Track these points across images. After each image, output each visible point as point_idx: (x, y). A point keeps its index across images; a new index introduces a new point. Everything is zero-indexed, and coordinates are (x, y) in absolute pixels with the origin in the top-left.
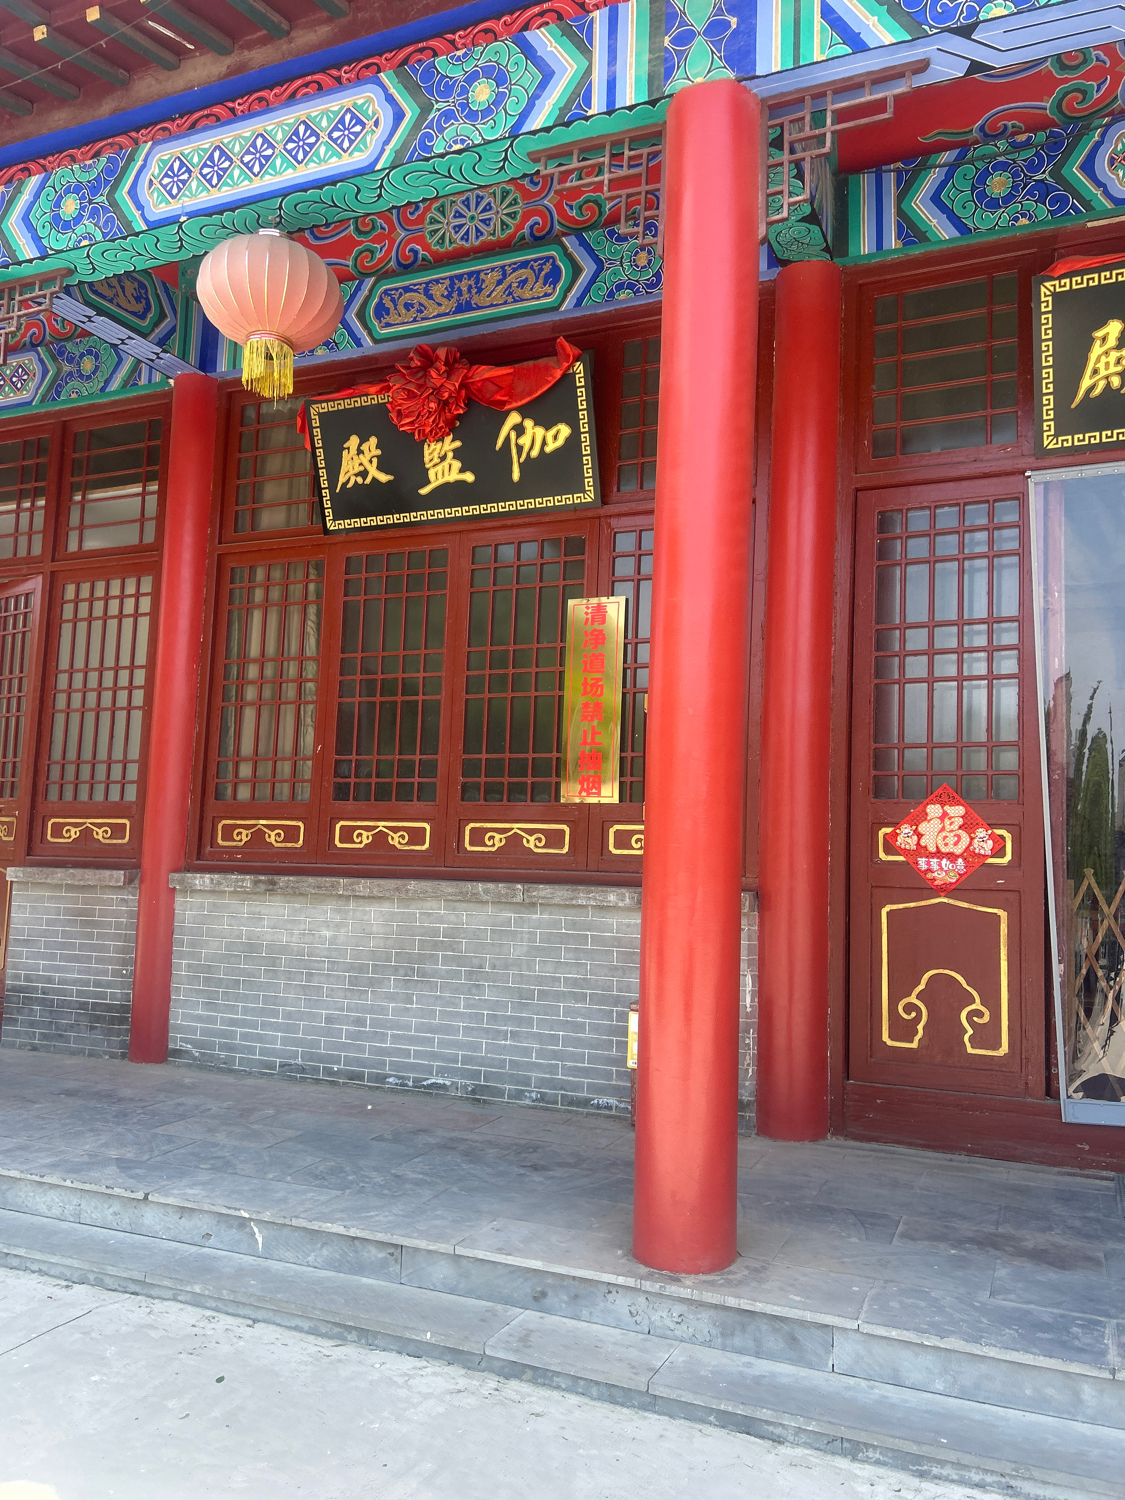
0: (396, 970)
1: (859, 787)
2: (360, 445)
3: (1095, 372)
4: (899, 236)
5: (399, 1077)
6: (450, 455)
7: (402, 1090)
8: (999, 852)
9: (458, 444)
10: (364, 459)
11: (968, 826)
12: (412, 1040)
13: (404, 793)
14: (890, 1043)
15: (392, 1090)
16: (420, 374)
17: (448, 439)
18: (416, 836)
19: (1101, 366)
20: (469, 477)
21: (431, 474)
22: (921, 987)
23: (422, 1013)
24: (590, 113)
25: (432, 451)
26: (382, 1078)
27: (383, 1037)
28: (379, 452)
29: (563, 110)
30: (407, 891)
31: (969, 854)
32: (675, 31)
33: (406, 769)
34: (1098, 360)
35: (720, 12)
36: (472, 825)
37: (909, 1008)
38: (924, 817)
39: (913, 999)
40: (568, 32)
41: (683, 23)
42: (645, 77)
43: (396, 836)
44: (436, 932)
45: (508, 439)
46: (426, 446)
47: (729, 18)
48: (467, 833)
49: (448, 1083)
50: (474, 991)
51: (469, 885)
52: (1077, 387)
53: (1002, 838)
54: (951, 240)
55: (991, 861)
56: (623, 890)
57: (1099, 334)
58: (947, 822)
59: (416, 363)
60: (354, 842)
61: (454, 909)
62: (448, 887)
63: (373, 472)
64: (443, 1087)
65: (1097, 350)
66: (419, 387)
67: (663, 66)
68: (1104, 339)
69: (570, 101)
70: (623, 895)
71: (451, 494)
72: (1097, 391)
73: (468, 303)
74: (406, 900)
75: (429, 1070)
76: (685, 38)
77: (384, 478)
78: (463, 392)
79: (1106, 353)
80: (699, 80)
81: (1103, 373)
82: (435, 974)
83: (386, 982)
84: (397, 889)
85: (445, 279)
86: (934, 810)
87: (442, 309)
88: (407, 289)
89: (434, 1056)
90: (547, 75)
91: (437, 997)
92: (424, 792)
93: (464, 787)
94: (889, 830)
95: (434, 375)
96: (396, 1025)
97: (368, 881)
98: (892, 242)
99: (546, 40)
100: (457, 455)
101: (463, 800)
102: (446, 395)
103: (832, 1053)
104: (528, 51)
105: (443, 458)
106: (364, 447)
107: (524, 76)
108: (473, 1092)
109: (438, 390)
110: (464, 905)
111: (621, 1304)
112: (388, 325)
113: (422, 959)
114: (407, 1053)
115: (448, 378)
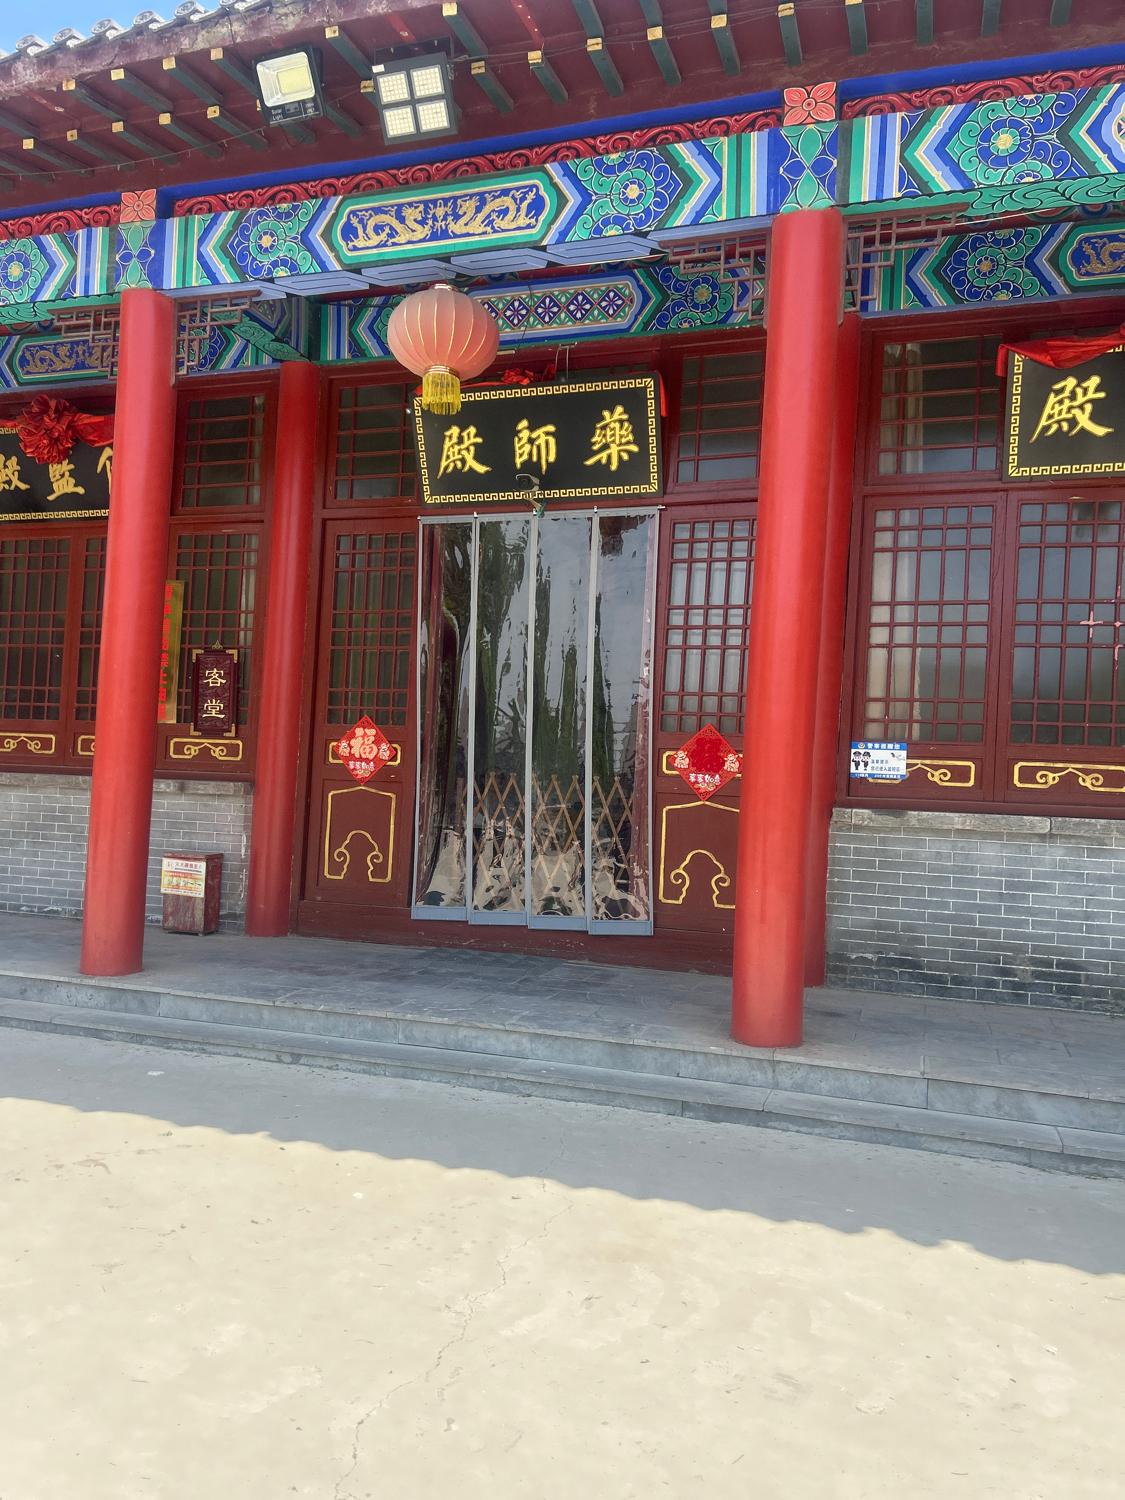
0: (27, 835)
1: (321, 715)
2: (5, 462)
3: (448, 457)
4: (349, 351)
5: (29, 906)
6: (67, 474)
7: (30, 915)
8: (394, 758)
9: (72, 466)
10: (9, 472)
11: (377, 742)
12: (38, 882)
13: (38, 713)
14: (328, 876)
15: (25, 915)
16: (39, 418)
17: (65, 462)
18: (46, 744)
19: (450, 453)
20: (81, 490)
21: (55, 486)
22: (347, 842)
23: (43, 864)
24: (75, 295)
25: (55, 470)
26: (17, 908)
27: (18, 880)
28: (19, 468)
29: (61, 291)
30: (34, 781)
31: (376, 759)
32: (122, 252)
33: (40, 696)
34: (449, 450)
35: (145, 245)
36: (83, 737)
37: (341, 854)
38: (353, 736)
39: (342, 849)
40: (64, 240)
41: (126, 248)
42: (105, 277)
43: (32, 744)
44: (53, 809)
45: (105, 466)
46: (50, 466)
47: (150, 249)
48: (79, 742)
49: (60, 909)
50: (77, 848)
51: (73, 778)
52: (439, 466)
53: (396, 749)
54: (379, 357)
55: (389, 763)
56: (170, 781)
57: (448, 433)
58: (366, 739)
59: (36, 409)
60: (5, 747)
61: (66, 794)
62: (60, 779)
63: (16, 482)
64: (57, 912)
65: (447, 444)
66: (36, 428)
67: (114, 274)
68: (451, 437)
69: (64, 285)
70: (169, 784)
71: (68, 501)
72: (450, 469)
73: (83, 363)
74: (34, 788)
75: (47, 901)
76: (127, 257)
77: (23, 486)
78: (70, 432)
79: (452, 446)
80: (133, 286)
81: (452, 458)
82: (54, 837)
83: (21, 843)
84: (27, 780)
85: (67, 343)
86: (359, 731)
87: (66, 365)
88: (42, 347)
89: (51, 892)
90: (52, 267)
91: (54, 853)
92: (53, 714)
93: (78, 710)
94: (335, 744)
95: (47, 419)
96: (29, 872)
97: (8, 774)
98: (346, 354)
99: (51, 241)
100: (72, 473)
101: (77, 719)
102: (57, 434)
103: (294, 885)
104: (42, 248)
105: (62, 476)
106: (8, 463)
107: (39, 265)
108: (76, 914)
109: (49, 431)
110: (72, 791)
111: (63, 991)
112: (28, 373)
113: (44, 827)
114: (34, 890)
115: (58, 422)
